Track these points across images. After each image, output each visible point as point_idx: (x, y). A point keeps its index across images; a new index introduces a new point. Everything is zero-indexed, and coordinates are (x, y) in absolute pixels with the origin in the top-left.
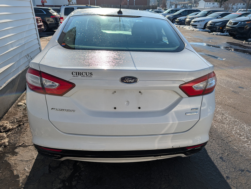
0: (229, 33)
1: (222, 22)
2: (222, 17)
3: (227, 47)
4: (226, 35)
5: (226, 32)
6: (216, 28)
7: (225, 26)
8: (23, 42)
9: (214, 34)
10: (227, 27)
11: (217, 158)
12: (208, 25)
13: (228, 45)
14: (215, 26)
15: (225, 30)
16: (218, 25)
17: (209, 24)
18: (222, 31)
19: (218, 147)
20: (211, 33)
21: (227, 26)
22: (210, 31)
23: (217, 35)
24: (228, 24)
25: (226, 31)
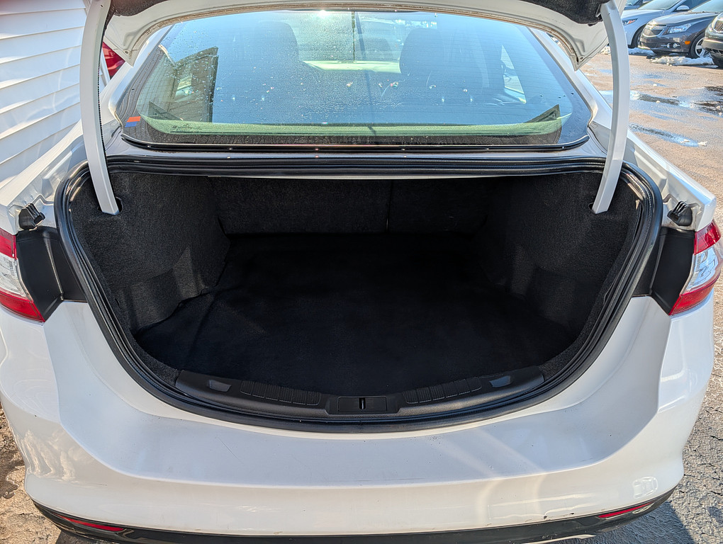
0: (715, 59)
1: (690, 25)
2: (691, 8)
3: (707, 105)
4: (705, 65)
5: (705, 55)
6: (672, 44)
7: (702, 34)
8: (54, 106)
9: (663, 63)
10: (709, 38)
11: (699, 510)
12: (646, 34)
13: (712, 97)
14: (667, 37)
15: (701, 50)
16: (679, 33)
17: (648, 32)
18: (690, 52)
19: (701, 469)
20: (657, 60)
21: (708, 35)
22: (652, 52)
23: (674, 64)
24: (709, 30)
25: (703, 51)
